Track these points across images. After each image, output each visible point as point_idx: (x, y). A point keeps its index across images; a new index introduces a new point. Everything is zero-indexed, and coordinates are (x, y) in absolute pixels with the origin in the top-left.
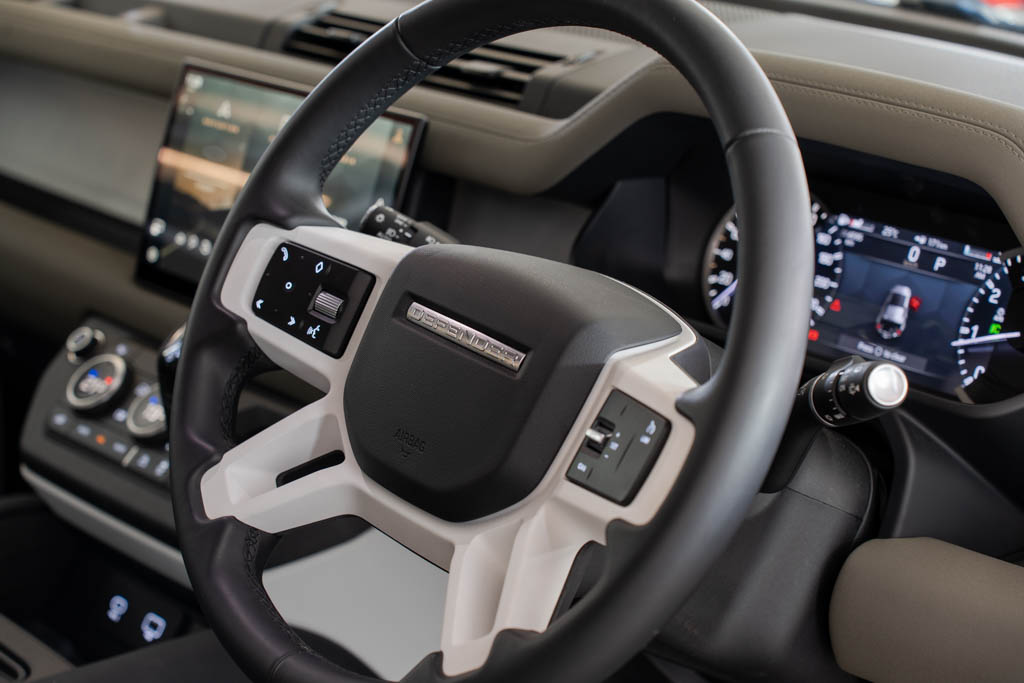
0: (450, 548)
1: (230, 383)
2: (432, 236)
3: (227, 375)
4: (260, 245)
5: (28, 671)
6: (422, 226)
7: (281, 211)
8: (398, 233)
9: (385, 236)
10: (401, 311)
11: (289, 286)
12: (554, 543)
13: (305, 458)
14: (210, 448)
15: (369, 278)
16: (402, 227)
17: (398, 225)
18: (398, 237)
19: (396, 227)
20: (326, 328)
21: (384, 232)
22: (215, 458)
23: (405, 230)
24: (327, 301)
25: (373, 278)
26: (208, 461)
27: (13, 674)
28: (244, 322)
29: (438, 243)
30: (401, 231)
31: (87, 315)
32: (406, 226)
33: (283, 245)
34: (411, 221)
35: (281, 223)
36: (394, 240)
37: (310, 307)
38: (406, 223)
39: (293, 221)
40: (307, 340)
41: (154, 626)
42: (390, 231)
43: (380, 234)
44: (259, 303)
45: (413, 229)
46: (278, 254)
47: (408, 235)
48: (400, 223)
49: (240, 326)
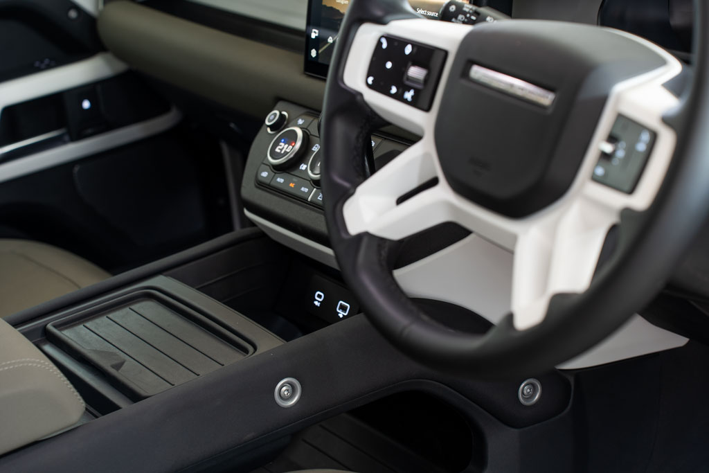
0: (514, 238)
1: (358, 138)
2: (491, 16)
3: (354, 133)
4: (367, 38)
5: (255, 348)
6: (483, 10)
7: (378, 13)
8: (466, 17)
9: (457, 21)
10: (465, 73)
11: (389, 65)
12: (588, 227)
13: (414, 184)
14: (347, 185)
15: (443, 54)
16: (469, 13)
17: (465, 11)
18: (466, 20)
19: (465, 13)
20: (417, 92)
21: (456, 18)
22: (351, 191)
23: (471, 14)
24: (415, 72)
25: (446, 53)
26: (347, 194)
27: (246, 351)
28: (361, 95)
29: (495, 22)
30: (468, 15)
31: (277, 100)
32: (471, 11)
33: (383, 36)
34: (474, 8)
35: (380, 21)
36: (464, 23)
37: (405, 78)
38: (471, 9)
39: (388, 18)
40: (405, 101)
41: (343, 308)
42: (461, 17)
43: (453, 20)
44: (370, 80)
45: (476, 13)
46: (379, 43)
47: (473, 18)
48: (467, 10)
49: (359, 98)
